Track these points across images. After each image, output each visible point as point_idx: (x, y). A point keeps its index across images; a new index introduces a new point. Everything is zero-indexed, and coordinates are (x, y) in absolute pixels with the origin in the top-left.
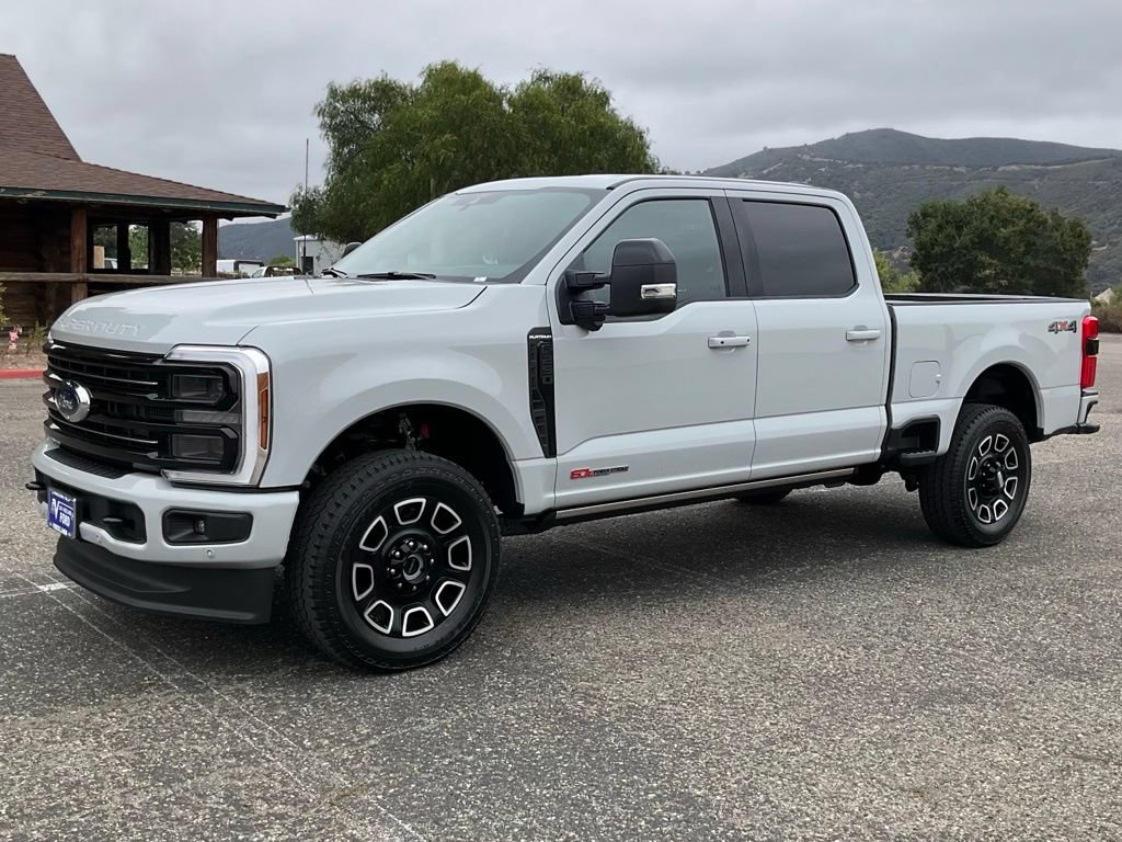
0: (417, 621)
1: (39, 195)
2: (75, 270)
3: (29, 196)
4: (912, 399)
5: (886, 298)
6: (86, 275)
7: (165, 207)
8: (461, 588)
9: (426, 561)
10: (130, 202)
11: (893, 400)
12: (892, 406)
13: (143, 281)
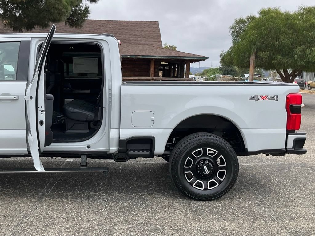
1: (139, 57)
2: (151, 76)
3: (137, 57)
4: (133, 127)
6: (153, 78)
7: (172, 59)
10: (162, 58)
11: (121, 127)
12: (121, 129)
13: (168, 79)
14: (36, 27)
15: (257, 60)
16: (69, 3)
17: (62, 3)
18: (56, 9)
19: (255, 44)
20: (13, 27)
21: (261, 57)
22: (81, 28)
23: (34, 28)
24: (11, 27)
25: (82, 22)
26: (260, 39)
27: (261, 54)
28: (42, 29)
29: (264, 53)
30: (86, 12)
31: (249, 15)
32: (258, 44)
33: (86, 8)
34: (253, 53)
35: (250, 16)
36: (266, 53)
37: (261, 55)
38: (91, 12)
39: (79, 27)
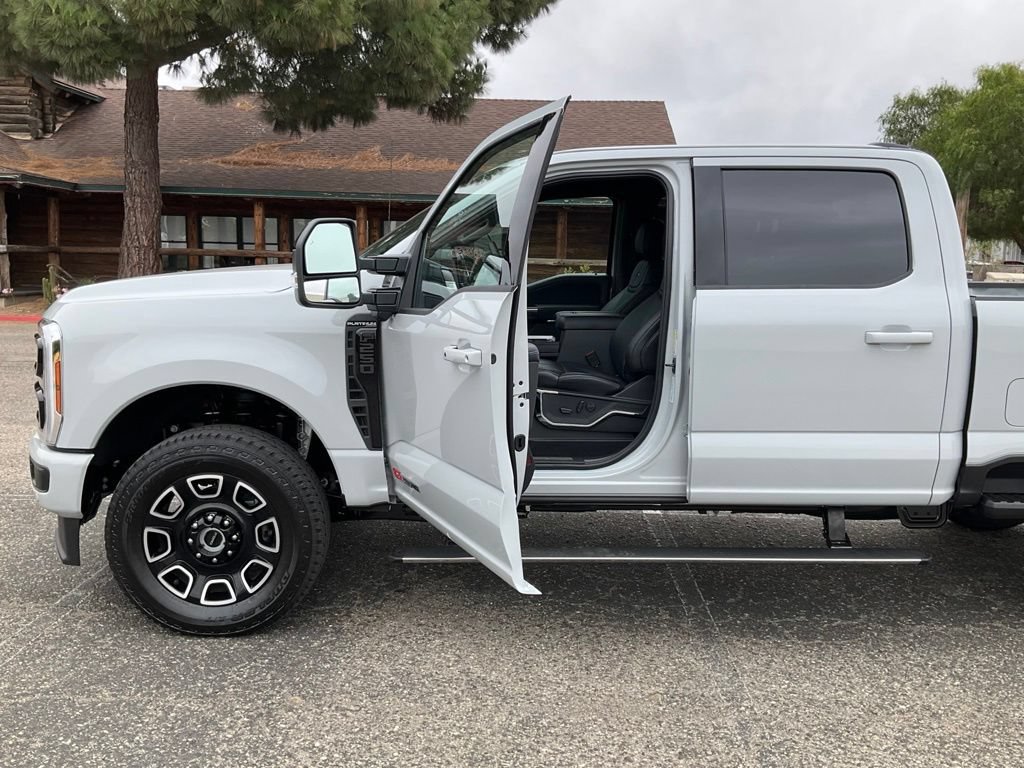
0: (217, 593)
4: (1009, 427)
5: (970, 286)
8: (267, 569)
9: (229, 538)
11: (970, 427)
12: (969, 434)
14: (337, 119)
15: (973, 211)
16: (451, 51)
17: (432, 52)
18: (416, 68)
19: (970, 166)
20: (274, 122)
21: (987, 203)
22: (463, 124)
23: (333, 124)
24: (270, 122)
25: (466, 106)
26: (987, 151)
27: (988, 196)
28: (355, 125)
29: (997, 192)
30: (479, 77)
31: (937, 83)
32: (980, 166)
33: (479, 67)
34: (963, 194)
35: (939, 87)
36: (1002, 192)
37: (990, 199)
38: (491, 78)
39: (458, 120)
